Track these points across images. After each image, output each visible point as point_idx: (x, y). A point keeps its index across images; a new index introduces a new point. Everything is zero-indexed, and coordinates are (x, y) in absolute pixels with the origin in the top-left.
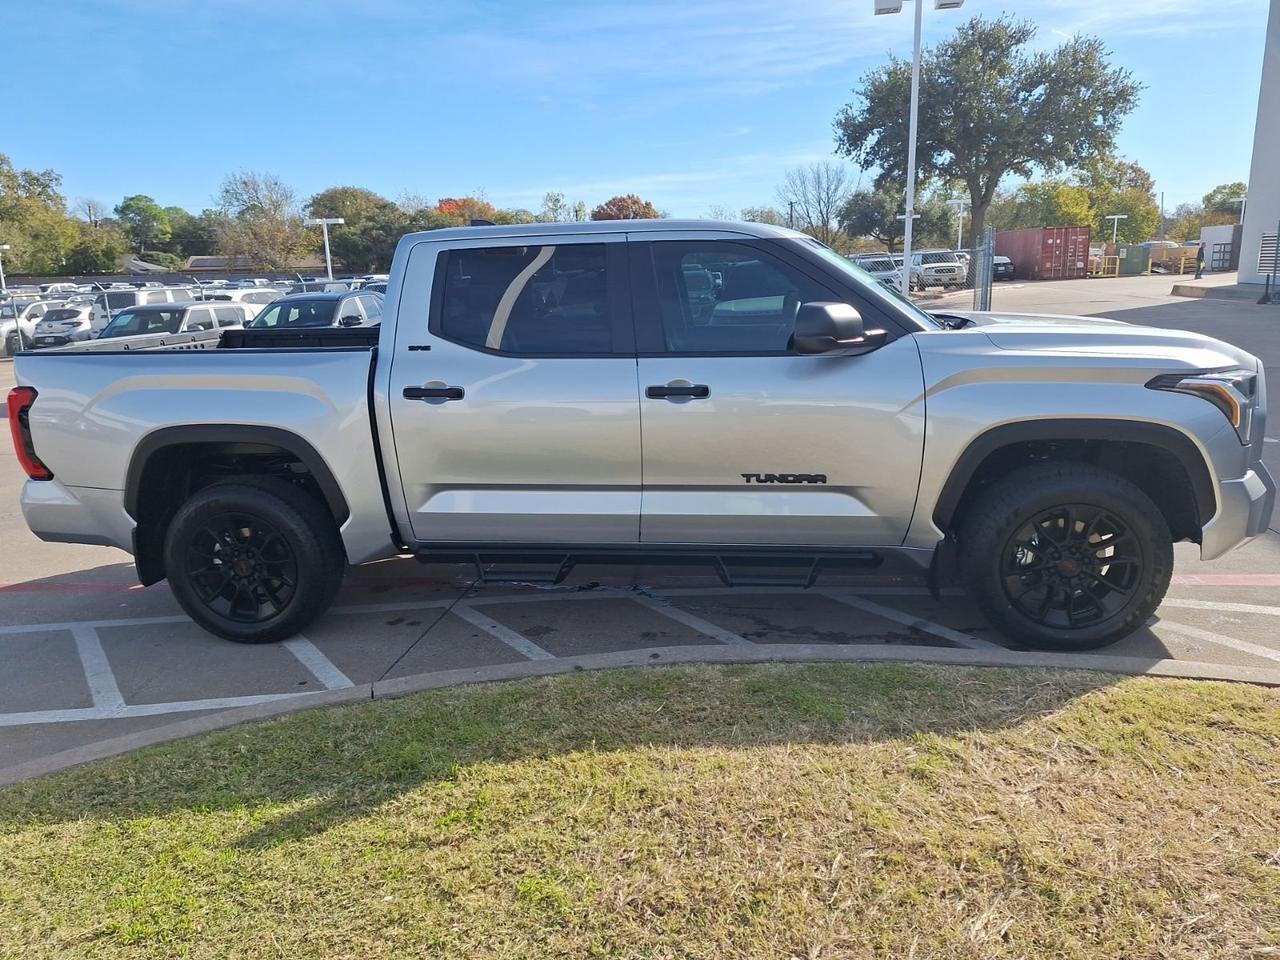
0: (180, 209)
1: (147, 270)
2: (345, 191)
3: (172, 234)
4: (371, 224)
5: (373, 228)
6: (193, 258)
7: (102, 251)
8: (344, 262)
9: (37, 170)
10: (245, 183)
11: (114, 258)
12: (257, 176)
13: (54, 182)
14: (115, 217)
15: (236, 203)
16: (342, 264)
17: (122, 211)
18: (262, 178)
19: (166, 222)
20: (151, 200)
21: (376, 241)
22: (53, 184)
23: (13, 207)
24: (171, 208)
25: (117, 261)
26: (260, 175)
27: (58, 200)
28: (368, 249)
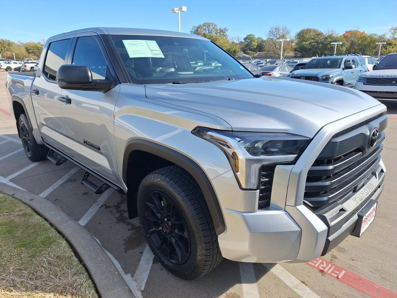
0: (261, 38)
1: (245, 57)
2: (308, 30)
3: (257, 46)
4: (313, 41)
5: (313, 42)
6: (258, 53)
7: (233, 51)
8: (301, 54)
9: (223, 28)
10: (276, 29)
11: (236, 53)
12: (280, 26)
13: (226, 31)
14: (243, 41)
15: (272, 35)
16: (300, 54)
17: (245, 39)
18: (281, 27)
19: (256, 42)
20: (254, 35)
21: (313, 46)
22: (226, 32)
23: (215, 39)
24: (259, 38)
25: (236, 54)
26: (281, 26)
27: (227, 36)
28: (310, 50)
